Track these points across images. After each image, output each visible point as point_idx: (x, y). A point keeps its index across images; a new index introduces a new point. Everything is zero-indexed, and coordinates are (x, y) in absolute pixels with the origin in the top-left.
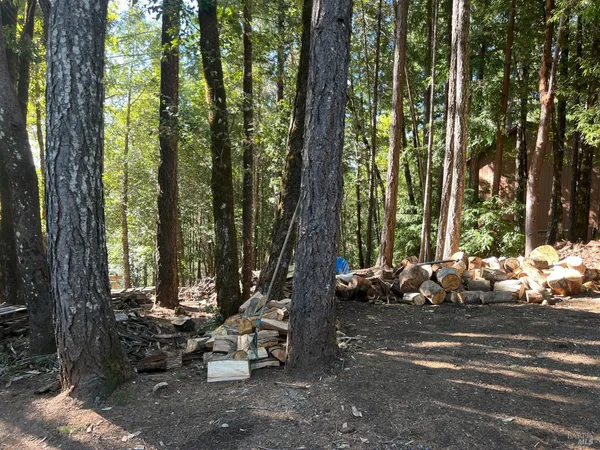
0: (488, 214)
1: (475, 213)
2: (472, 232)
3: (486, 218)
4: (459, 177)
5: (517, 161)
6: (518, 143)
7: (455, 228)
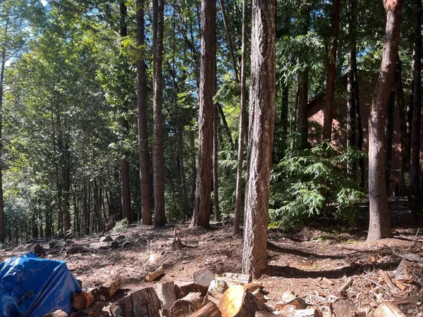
0: (316, 165)
1: (302, 162)
2: (299, 186)
3: (316, 168)
4: (263, 113)
5: (348, 104)
6: (349, 86)
7: (259, 198)
